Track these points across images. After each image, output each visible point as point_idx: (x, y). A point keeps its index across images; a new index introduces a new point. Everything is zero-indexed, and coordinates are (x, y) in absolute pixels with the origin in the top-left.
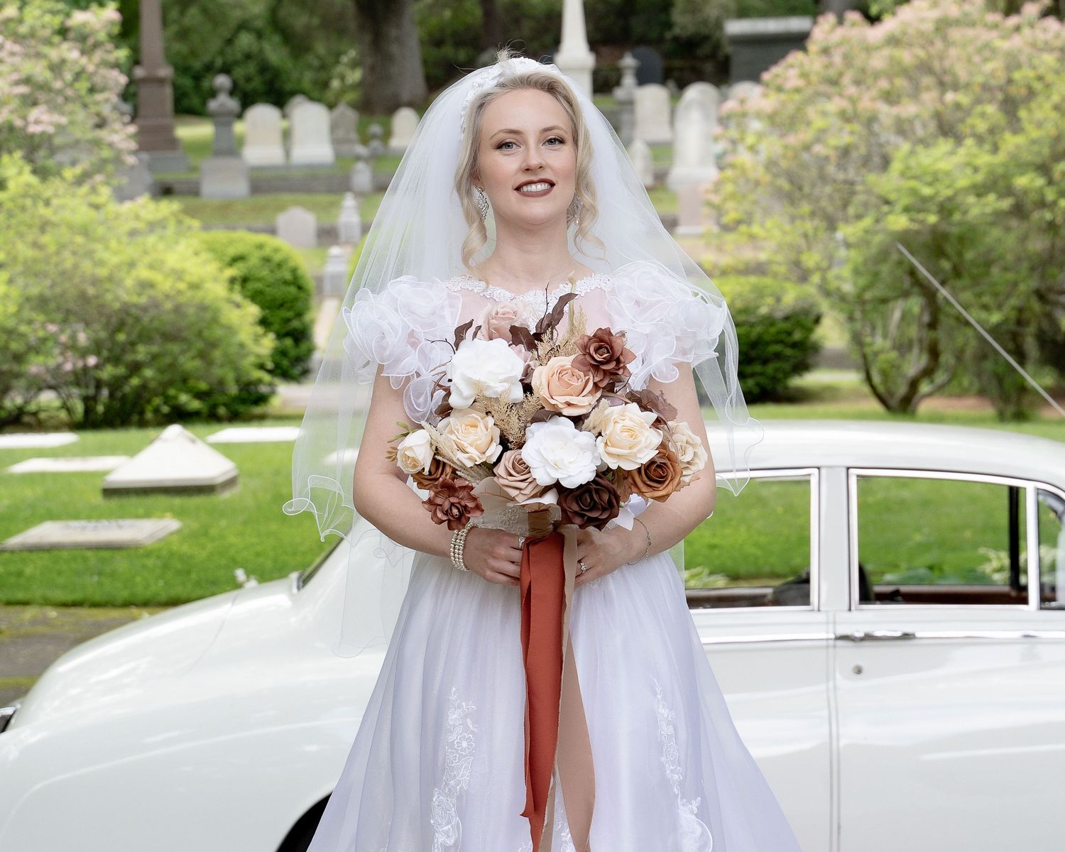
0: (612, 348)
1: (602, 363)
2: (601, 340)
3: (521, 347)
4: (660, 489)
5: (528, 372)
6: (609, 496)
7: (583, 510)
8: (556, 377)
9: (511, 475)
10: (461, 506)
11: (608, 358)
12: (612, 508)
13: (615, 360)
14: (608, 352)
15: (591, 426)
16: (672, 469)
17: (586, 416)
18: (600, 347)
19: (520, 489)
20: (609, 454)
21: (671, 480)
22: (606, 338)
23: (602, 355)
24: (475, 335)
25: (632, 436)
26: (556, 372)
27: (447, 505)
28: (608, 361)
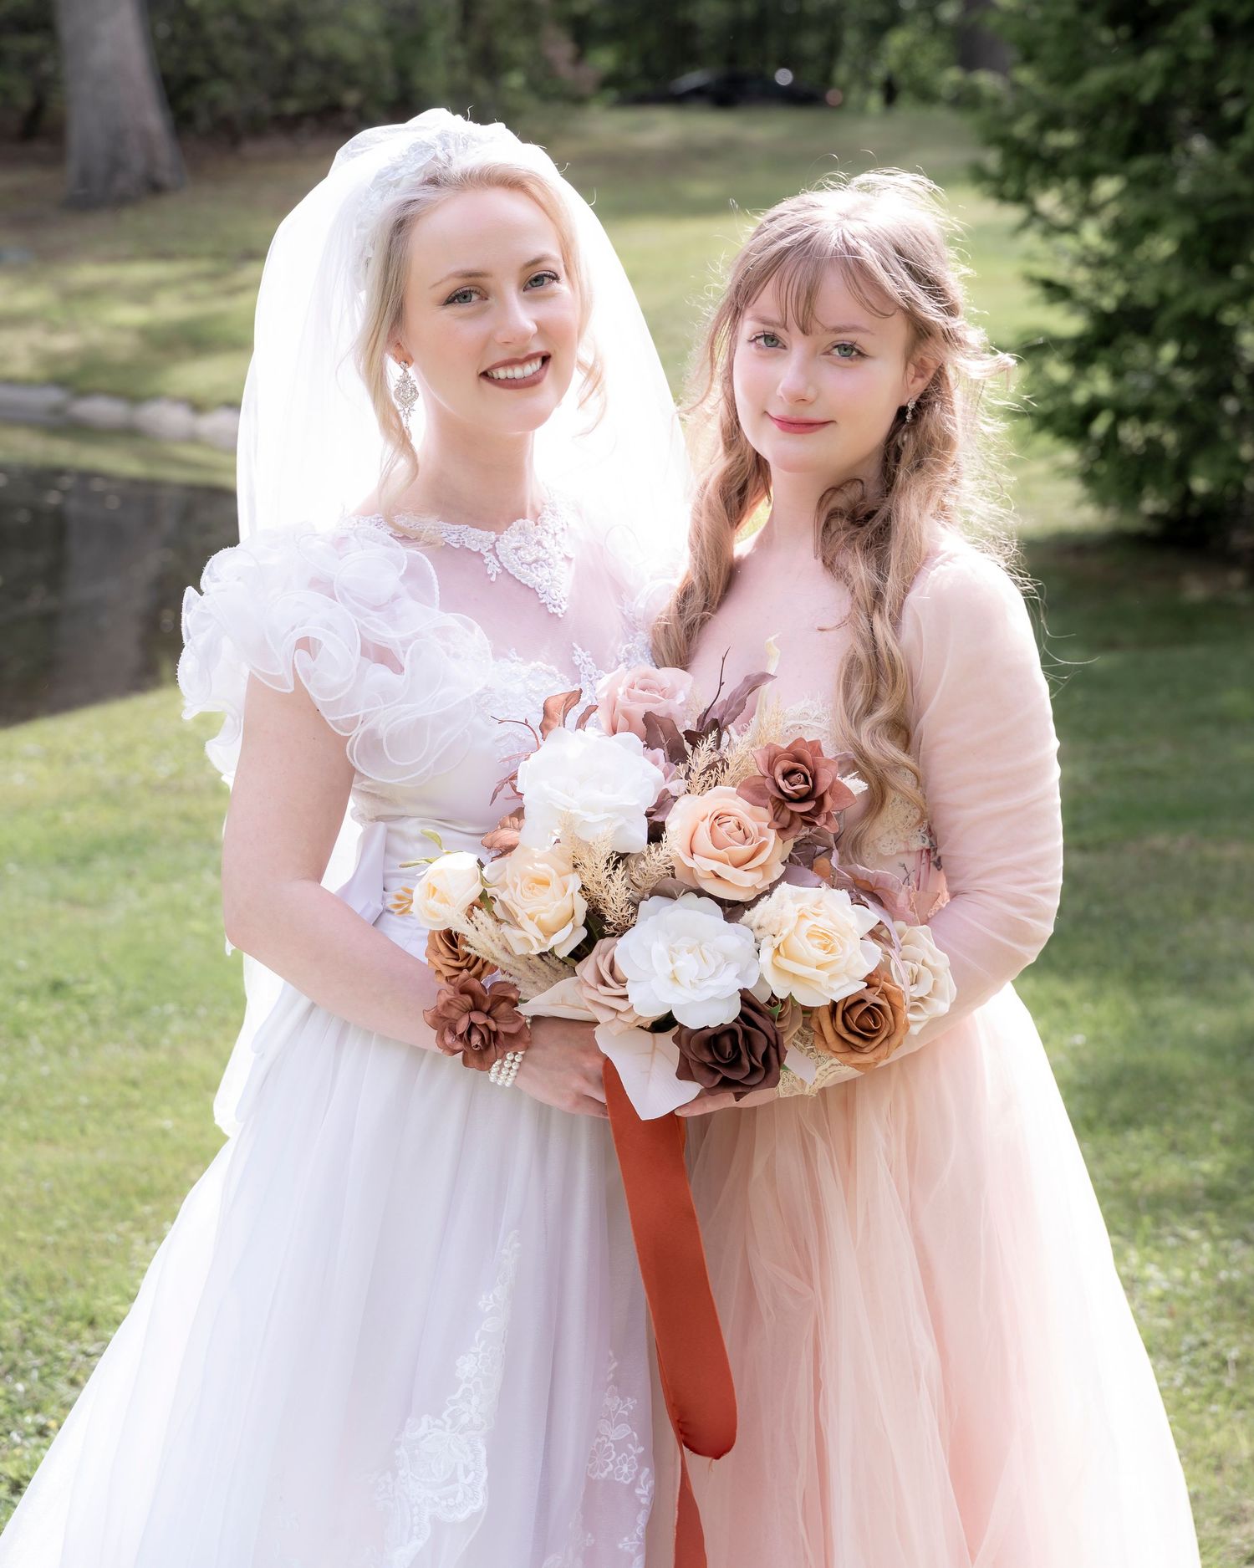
0: (815, 777)
1: (791, 800)
2: (799, 759)
3: (660, 753)
4: (865, 1050)
5: (664, 802)
6: (768, 1048)
7: (718, 1063)
8: (707, 824)
9: (604, 983)
10: (489, 1031)
11: (804, 793)
12: (768, 1066)
13: (816, 800)
14: (807, 782)
15: (754, 924)
16: (891, 1017)
17: (749, 905)
18: (793, 772)
19: (617, 1011)
20: (778, 969)
21: (887, 1037)
22: (808, 757)
23: (793, 786)
24: (582, 722)
25: (825, 948)
26: (710, 814)
27: (462, 1027)
28: (802, 799)
